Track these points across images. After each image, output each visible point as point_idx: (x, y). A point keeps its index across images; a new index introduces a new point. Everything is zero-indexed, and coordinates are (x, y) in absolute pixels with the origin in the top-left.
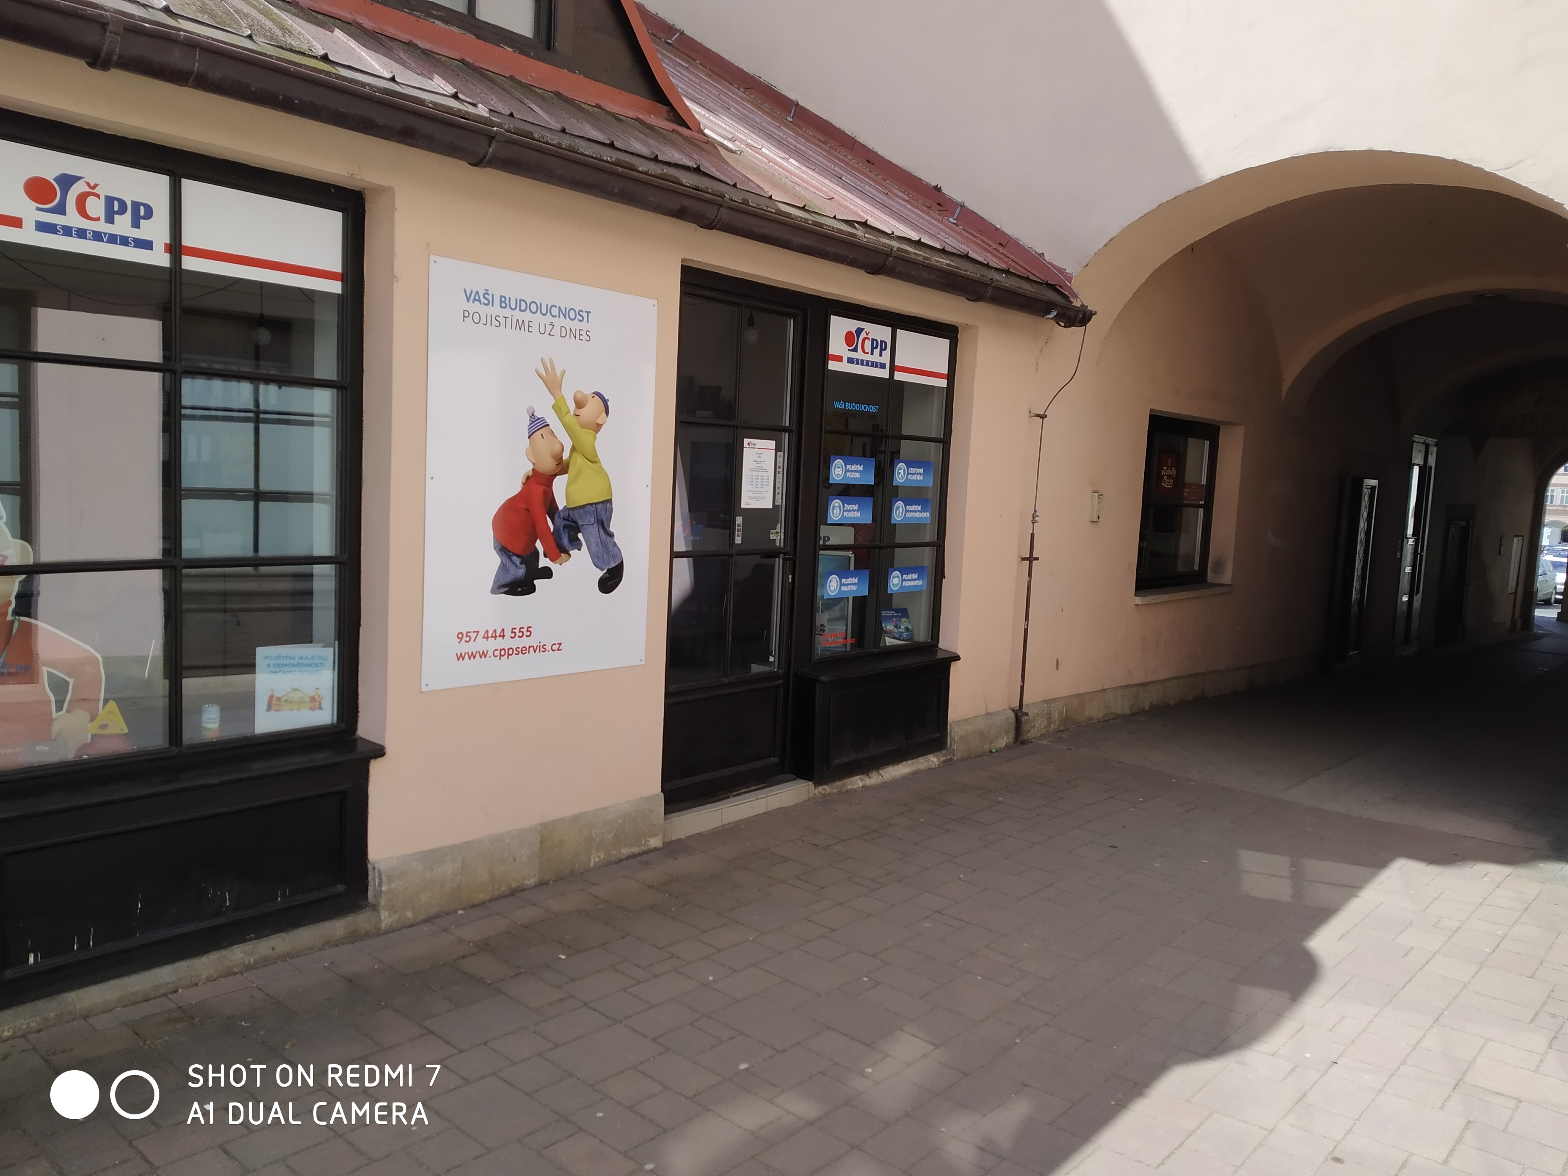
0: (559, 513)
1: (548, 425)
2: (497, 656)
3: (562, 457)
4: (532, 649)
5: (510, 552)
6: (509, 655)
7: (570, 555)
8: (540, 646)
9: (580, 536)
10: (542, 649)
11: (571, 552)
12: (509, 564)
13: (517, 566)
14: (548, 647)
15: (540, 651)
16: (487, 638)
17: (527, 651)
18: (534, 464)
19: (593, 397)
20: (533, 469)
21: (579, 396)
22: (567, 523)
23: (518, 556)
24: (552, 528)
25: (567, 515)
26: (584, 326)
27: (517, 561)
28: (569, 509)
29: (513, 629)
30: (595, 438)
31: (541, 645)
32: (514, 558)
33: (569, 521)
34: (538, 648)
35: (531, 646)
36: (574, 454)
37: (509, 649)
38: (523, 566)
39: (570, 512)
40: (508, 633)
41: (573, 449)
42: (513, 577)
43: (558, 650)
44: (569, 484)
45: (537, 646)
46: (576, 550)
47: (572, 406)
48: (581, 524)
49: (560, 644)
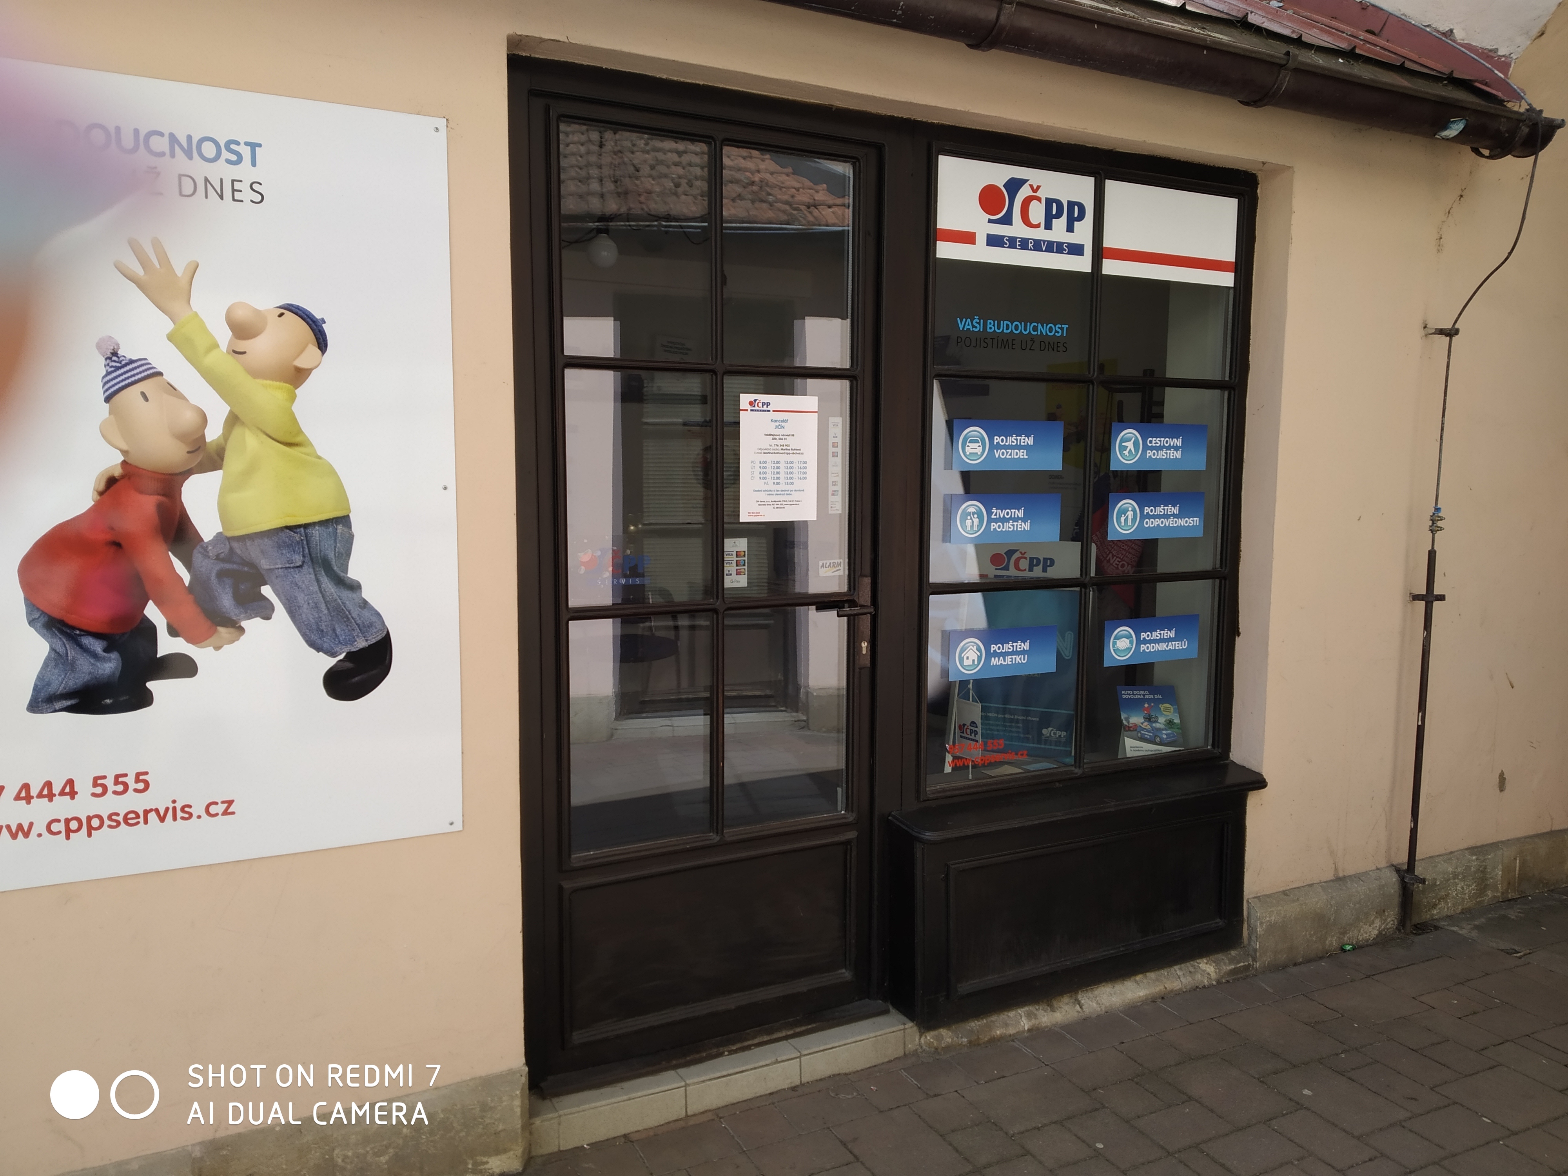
0: (205, 549)
1: (160, 374)
2: (59, 832)
3: (203, 437)
4: (152, 816)
5: (74, 628)
6: (90, 829)
7: (242, 630)
8: (174, 809)
9: (267, 591)
10: (179, 814)
11: (244, 624)
12: (72, 652)
13: (95, 656)
14: (198, 809)
15: (175, 819)
16: (28, 799)
17: (141, 820)
18: (124, 453)
19: (281, 315)
20: (124, 463)
21: (241, 315)
22: (228, 566)
23: (97, 636)
24: (186, 577)
25: (227, 551)
26: (245, 172)
27: (97, 646)
28: (230, 539)
29: (96, 779)
30: (293, 398)
31: (179, 806)
32: (87, 641)
33: (234, 563)
34: (170, 812)
35: (151, 810)
36: (237, 431)
37: (89, 819)
38: (114, 655)
39: (235, 545)
40: (84, 787)
41: (233, 421)
42: (87, 678)
43: (226, 813)
44: (224, 491)
45: (167, 809)
46: (258, 620)
47: (223, 336)
48: (267, 567)
49: (230, 803)
